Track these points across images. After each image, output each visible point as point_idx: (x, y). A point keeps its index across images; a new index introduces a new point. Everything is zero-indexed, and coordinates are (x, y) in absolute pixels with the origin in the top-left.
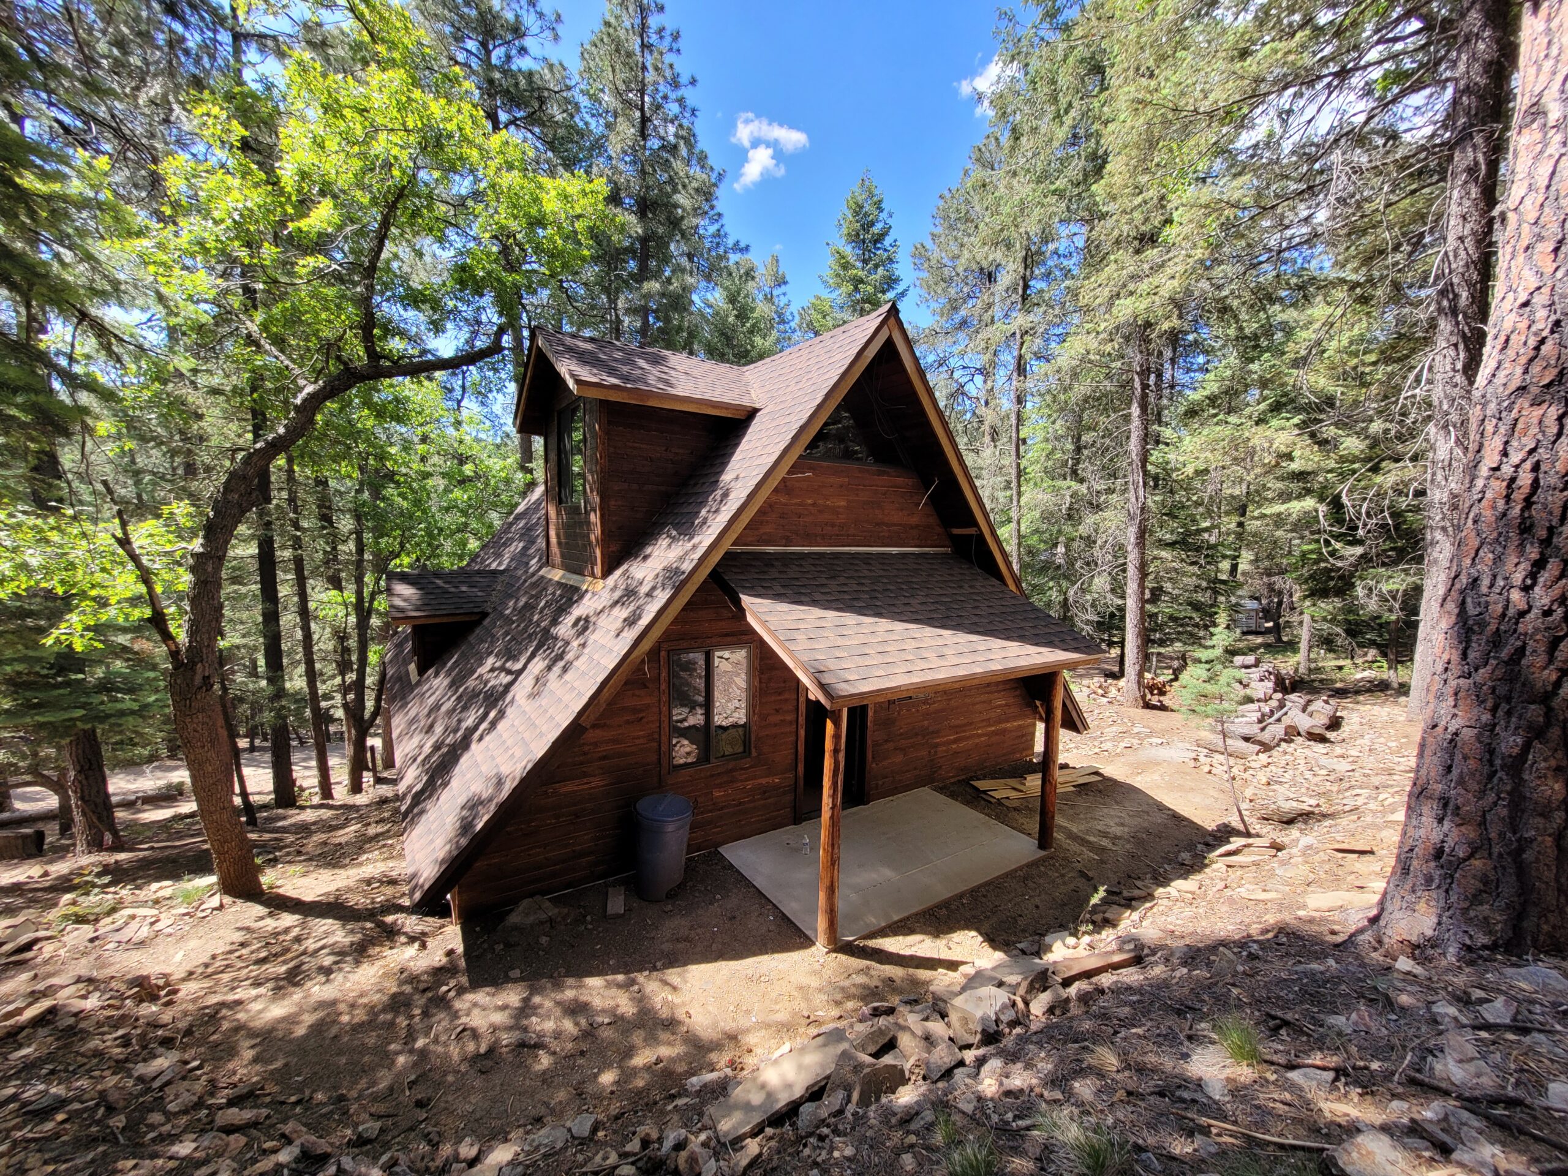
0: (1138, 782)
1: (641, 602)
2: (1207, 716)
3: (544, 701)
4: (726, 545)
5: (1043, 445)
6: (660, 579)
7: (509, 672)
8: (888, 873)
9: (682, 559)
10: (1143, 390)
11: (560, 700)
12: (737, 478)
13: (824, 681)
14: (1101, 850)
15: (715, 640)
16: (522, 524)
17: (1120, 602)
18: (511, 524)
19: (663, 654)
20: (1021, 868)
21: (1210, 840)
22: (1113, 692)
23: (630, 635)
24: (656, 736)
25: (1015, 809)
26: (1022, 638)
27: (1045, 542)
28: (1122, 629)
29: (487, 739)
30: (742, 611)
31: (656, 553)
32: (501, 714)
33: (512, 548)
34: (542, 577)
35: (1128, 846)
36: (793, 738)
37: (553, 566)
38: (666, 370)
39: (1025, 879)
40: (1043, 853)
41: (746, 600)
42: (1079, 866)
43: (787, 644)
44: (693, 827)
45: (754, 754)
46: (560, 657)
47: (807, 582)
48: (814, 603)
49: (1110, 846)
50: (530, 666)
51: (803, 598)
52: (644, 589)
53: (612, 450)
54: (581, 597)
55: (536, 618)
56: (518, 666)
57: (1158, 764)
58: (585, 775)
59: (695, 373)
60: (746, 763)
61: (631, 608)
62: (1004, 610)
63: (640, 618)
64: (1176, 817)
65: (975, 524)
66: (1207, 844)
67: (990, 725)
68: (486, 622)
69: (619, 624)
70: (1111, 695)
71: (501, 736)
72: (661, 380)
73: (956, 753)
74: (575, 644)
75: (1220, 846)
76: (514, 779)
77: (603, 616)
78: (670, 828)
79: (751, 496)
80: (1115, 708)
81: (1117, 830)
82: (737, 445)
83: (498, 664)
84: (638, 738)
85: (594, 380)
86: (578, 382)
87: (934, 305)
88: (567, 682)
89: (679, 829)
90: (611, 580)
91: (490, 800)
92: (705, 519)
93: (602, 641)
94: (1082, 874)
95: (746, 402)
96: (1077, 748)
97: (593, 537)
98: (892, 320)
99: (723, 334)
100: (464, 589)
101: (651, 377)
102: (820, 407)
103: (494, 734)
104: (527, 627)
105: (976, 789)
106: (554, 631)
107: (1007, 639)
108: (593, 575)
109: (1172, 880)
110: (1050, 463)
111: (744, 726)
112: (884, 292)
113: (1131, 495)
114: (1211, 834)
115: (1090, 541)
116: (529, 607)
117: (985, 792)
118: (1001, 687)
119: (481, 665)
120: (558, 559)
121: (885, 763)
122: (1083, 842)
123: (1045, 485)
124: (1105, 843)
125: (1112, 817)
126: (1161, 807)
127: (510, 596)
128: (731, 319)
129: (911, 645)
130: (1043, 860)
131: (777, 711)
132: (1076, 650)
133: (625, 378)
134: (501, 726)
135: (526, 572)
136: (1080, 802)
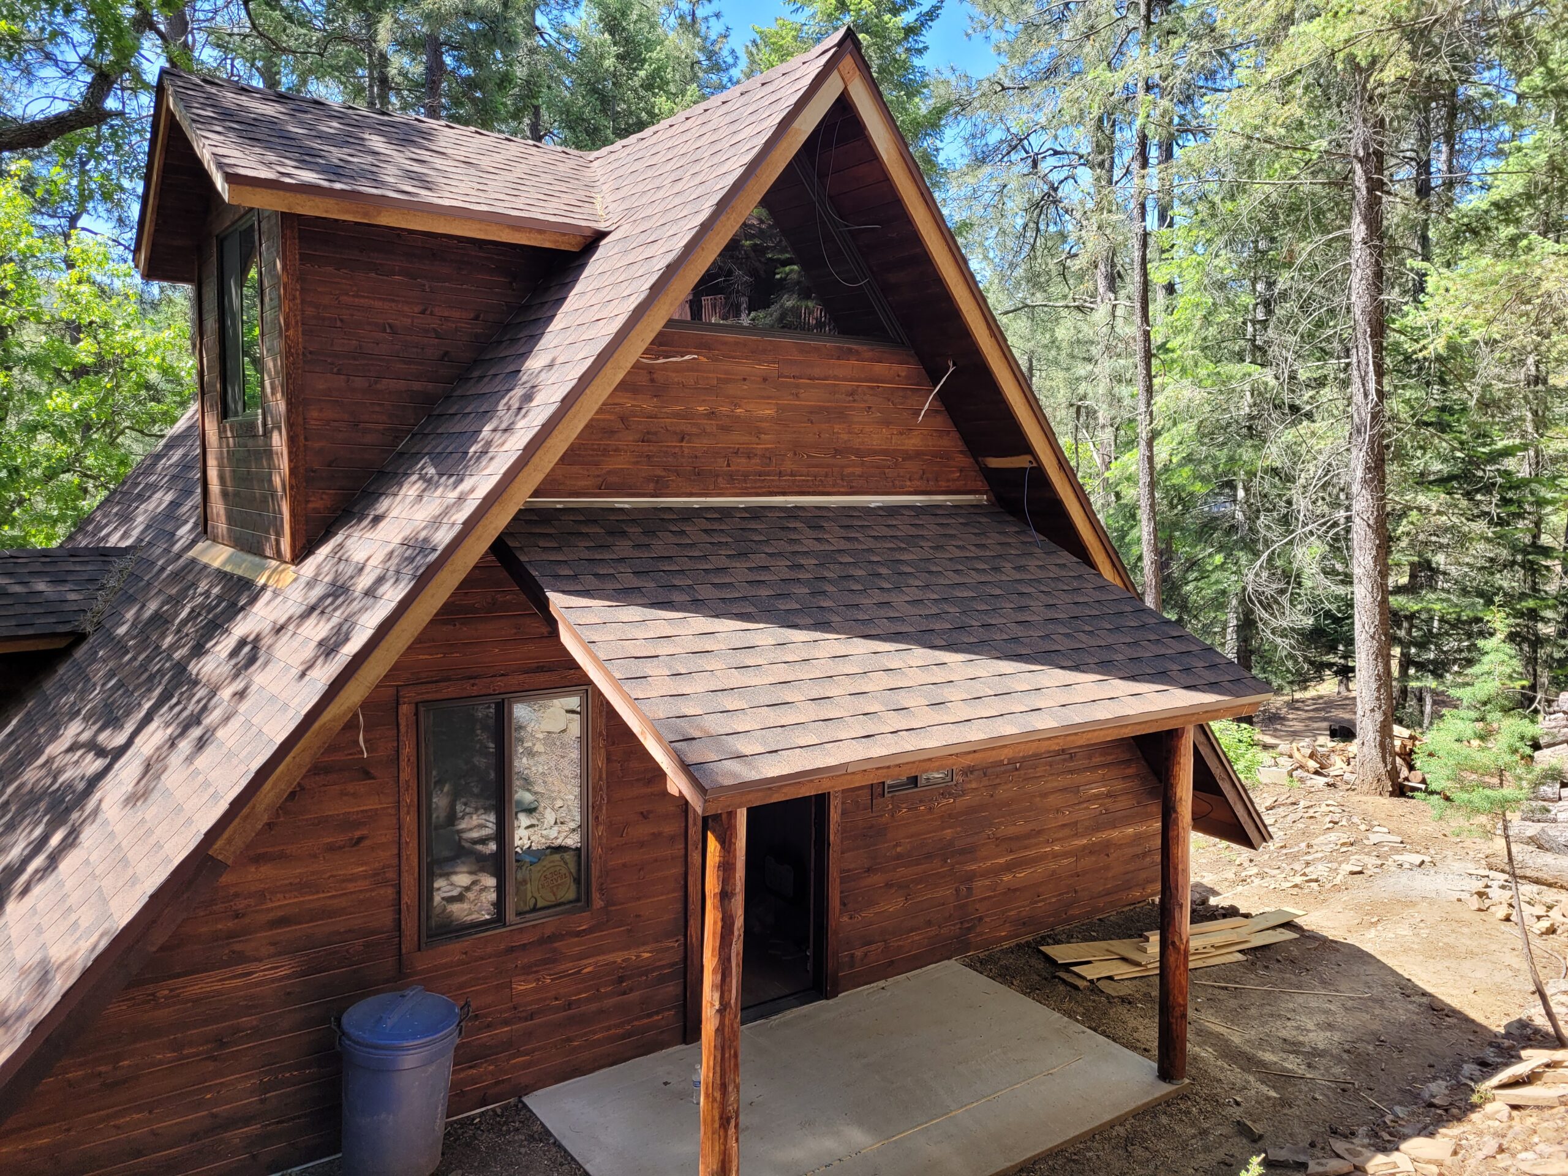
0: (1369, 942)
1: (355, 606)
2: (1477, 811)
3: (150, 811)
4: (520, 497)
5: (1196, 298)
6: (395, 561)
7: (101, 752)
8: (858, 1137)
9: (436, 523)
10: (1370, 191)
11: (179, 809)
12: (551, 366)
13: (692, 758)
14: (1282, 1078)
15: (515, 680)
16: (177, 455)
17: (1341, 590)
18: (158, 457)
19: (404, 709)
20: (1120, 1121)
21: (1490, 1054)
22: (1338, 765)
23: (324, 674)
24: (391, 874)
25: (1124, 1000)
26: (1105, 667)
27: (1204, 479)
28: (1350, 642)
29: (37, 890)
30: (552, 623)
31: (394, 513)
32: (71, 841)
33: (151, 505)
34: (193, 561)
35: (1337, 1070)
36: (677, 870)
37: (215, 540)
38: (425, 155)
39: (1129, 1141)
40: (1166, 1088)
41: (557, 601)
42: (1236, 1113)
43: (627, 687)
44: (465, 1057)
45: (598, 902)
46: (196, 720)
47: (688, 565)
48: (696, 605)
49: (1302, 1070)
50: (138, 741)
51: (677, 597)
52: (364, 582)
53: (310, 311)
54: (253, 600)
55: (169, 640)
56: (120, 739)
57: (1413, 904)
58: (240, 958)
59: (485, 162)
60: (583, 921)
61: (335, 621)
62: (1077, 611)
63: (347, 639)
64: (1437, 1010)
65: (1026, 448)
66: (1483, 1064)
67: (1076, 835)
68: (80, 653)
69: (309, 651)
70: (1333, 771)
71: (60, 884)
72: (410, 175)
73: (1012, 891)
74: (226, 693)
75: (1507, 1065)
76: (71, 969)
77: (285, 637)
78: (409, 1060)
79: (569, 402)
80: (1338, 796)
81: (1319, 1039)
82: (562, 300)
83: (85, 737)
84: (353, 879)
85: (264, 173)
86: (232, 179)
87: (996, 35)
88: (197, 772)
89: (429, 1062)
90: (309, 566)
91: (20, 1015)
92: (489, 444)
93: (274, 689)
94: (1243, 1130)
95: (581, 219)
96: (1262, 875)
97: (277, 481)
98: (848, 63)
99: (594, 91)
100: (41, 586)
101: (391, 169)
102: (705, 228)
103: (51, 880)
104: (149, 659)
105: (1050, 960)
106: (193, 668)
107: (1076, 668)
108: (279, 556)
109: (1405, 1137)
110: (1212, 331)
111: (578, 849)
112: (895, 11)
113: (1356, 388)
114: (1493, 1041)
115: (1283, 476)
116: (160, 621)
117: (1067, 967)
118: (1097, 760)
119: (54, 737)
120: (221, 525)
121: (869, 913)
122: (1249, 1062)
123: (1202, 372)
124: (1293, 1064)
125: (1310, 1012)
126: (1407, 989)
127: (131, 600)
128: (609, 63)
129: (877, 682)
130: (1166, 1102)
131: (644, 816)
132: (1212, 687)
133: (335, 171)
134: (66, 865)
135: (167, 551)
136: (1251, 984)
